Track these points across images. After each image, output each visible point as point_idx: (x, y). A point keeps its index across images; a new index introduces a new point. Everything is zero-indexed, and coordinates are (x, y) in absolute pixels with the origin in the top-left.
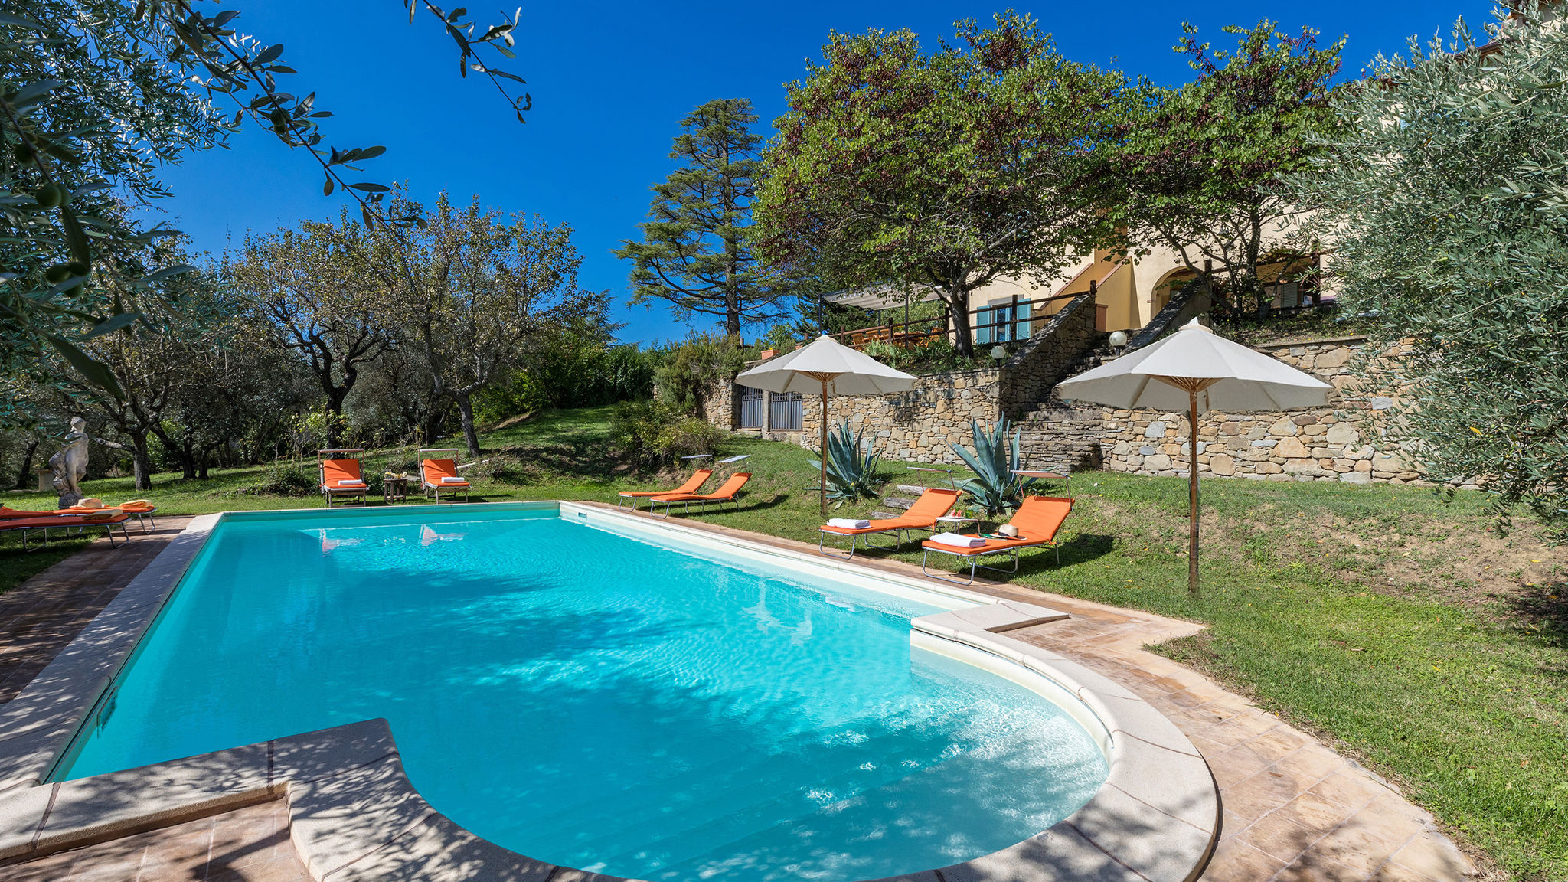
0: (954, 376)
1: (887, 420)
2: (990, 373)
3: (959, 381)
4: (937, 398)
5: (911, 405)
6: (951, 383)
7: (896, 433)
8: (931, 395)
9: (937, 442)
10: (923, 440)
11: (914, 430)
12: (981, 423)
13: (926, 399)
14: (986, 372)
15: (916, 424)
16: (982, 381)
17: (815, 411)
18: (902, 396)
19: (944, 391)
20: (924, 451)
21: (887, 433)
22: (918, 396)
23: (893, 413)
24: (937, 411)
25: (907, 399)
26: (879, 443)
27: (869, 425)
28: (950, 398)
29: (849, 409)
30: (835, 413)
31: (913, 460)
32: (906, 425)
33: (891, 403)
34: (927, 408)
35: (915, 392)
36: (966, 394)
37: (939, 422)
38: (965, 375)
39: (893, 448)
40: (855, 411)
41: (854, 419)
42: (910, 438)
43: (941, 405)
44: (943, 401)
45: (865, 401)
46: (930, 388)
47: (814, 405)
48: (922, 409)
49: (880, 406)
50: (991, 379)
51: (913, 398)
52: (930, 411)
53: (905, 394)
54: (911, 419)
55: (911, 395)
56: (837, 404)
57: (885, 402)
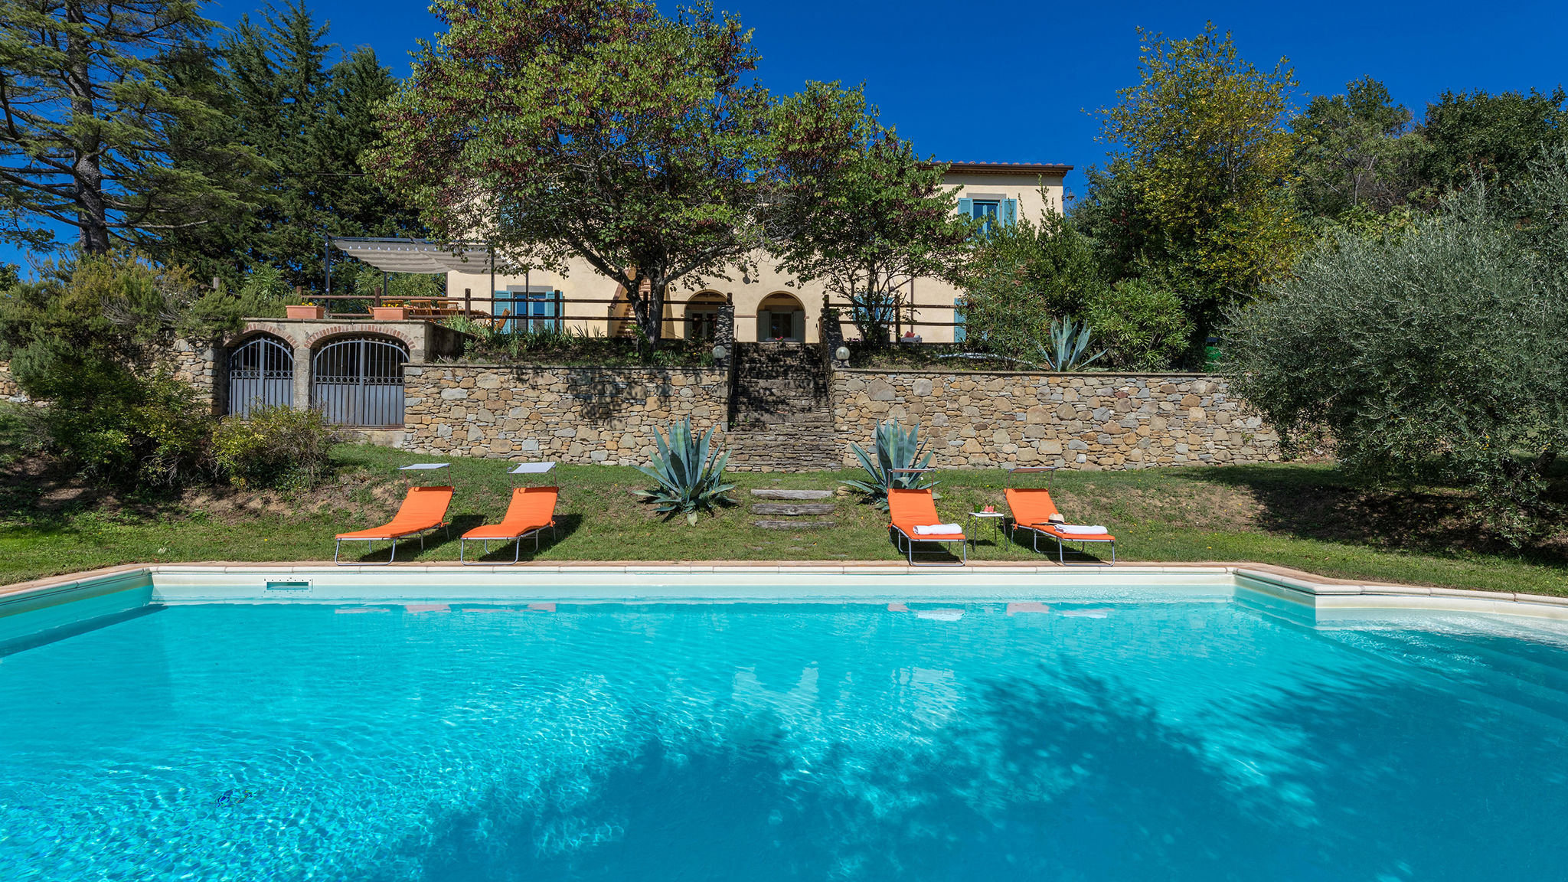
0: (671, 372)
1: (570, 416)
2: (718, 372)
3: (677, 377)
4: (647, 394)
5: (608, 400)
6: (666, 379)
7: (584, 431)
8: (637, 390)
9: (647, 442)
10: (628, 440)
11: (613, 428)
12: (705, 422)
13: (630, 394)
14: (712, 370)
15: (616, 422)
16: (707, 379)
17: (431, 400)
18: (594, 389)
19: (657, 387)
20: (629, 453)
21: (570, 432)
22: (619, 391)
23: (579, 408)
24: (647, 408)
25: (602, 394)
26: (557, 444)
27: (538, 422)
28: (665, 395)
29: (501, 400)
30: (474, 405)
31: (613, 463)
32: (600, 423)
33: (577, 396)
34: (632, 405)
35: (616, 386)
36: (687, 392)
37: (650, 421)
38: (685, 371)
39: (580, 450)
40: (513, 403)
41: (512, 414)
42: (608, 438)
43: (652, 402)
44: (655, 398)
45: (531, 393)
46: (636, 383)
47: (429, 392)
48: (624, 406)
49: (559, 399)
50: (718, 378)
51: (611, 393)
52: (637, 408)
53: (599, 387)
54: (608, 416)
55: (609, 388)
56: (478, 394)
57: (567, 395)
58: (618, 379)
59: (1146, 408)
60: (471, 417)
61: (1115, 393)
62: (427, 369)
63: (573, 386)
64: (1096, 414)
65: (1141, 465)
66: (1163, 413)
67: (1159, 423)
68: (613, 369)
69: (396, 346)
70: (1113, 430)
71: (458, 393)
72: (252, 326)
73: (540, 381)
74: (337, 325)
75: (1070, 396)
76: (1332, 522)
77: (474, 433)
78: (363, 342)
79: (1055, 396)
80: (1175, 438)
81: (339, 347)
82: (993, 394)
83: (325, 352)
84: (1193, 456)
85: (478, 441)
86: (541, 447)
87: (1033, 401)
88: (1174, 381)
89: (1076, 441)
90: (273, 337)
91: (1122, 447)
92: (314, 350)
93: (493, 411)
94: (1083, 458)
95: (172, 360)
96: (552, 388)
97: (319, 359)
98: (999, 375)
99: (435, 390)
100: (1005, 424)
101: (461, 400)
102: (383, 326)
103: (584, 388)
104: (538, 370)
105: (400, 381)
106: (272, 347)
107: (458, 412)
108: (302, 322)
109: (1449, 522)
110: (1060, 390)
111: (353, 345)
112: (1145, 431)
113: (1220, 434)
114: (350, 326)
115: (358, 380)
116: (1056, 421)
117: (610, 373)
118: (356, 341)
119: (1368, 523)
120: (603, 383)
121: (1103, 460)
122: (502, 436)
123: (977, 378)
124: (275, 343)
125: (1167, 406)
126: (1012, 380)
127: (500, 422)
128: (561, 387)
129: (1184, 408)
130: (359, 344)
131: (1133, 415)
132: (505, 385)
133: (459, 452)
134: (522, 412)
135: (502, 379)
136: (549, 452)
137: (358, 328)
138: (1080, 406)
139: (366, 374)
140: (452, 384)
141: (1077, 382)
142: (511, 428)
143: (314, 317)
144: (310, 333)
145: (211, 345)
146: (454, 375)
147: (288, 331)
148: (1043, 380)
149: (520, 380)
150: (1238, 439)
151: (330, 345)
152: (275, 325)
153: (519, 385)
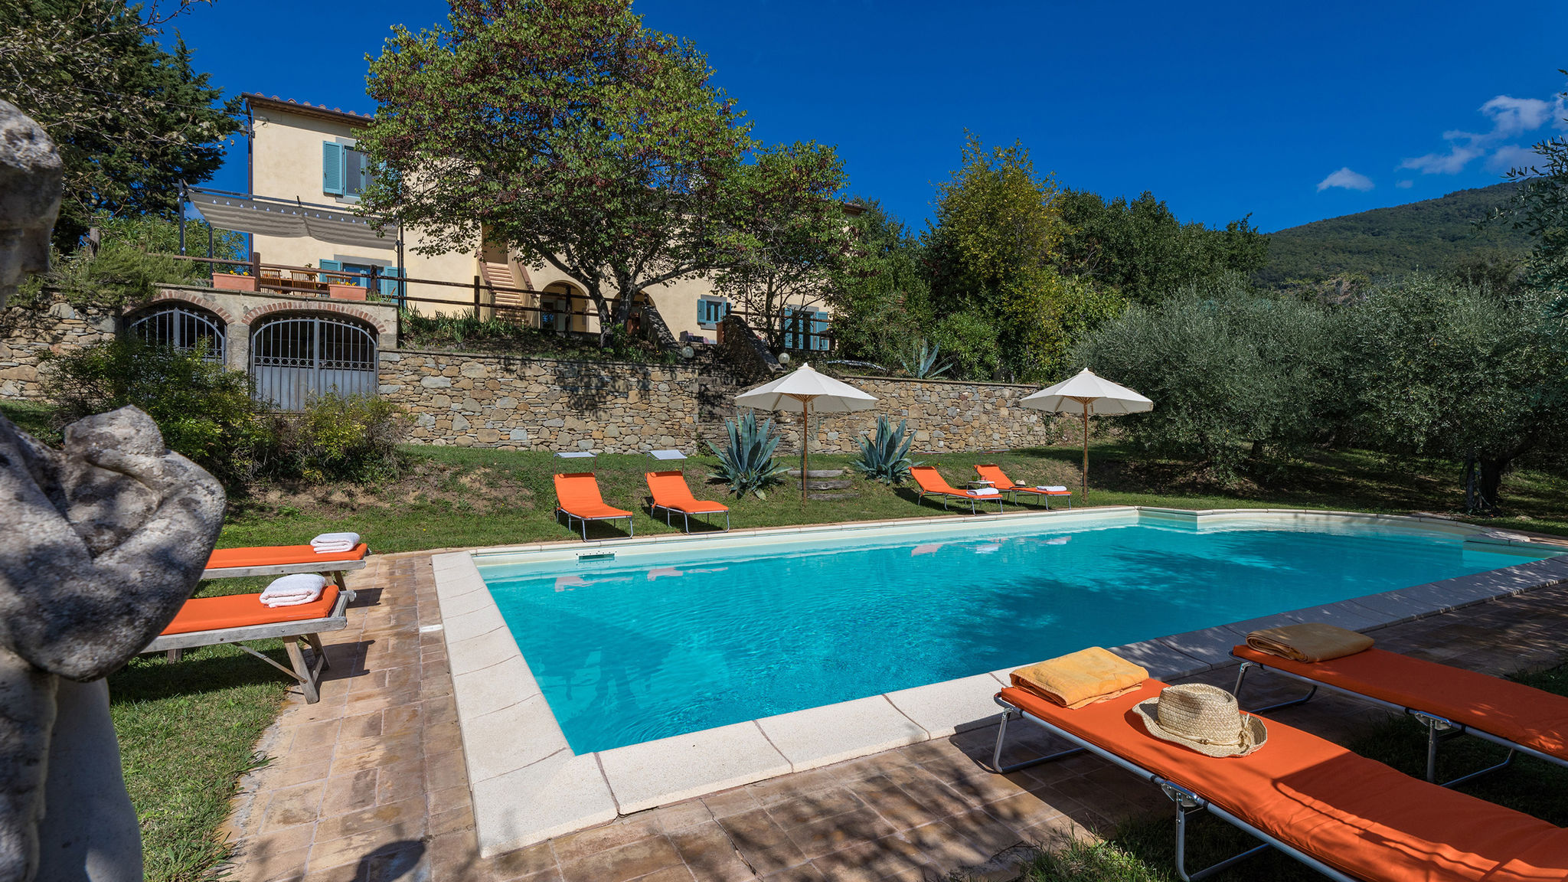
0: (650, 369)
1: (558, 407)
2: (690, 370)
3: (656, 373)
4: (629, 387)
5: (594, 392)
6: (646, 374)
7: (571, 422)
8: (620, 383)
9: (630, 432)
10: (612, 430)
11: (598, 419)
12: (680, 414)
13: (614, 387)
14: (686, 369)
15: (601, 413)
16: (681, 376)
17: (411, 388)
18: (581, 381)
19: (638, 382)
20: (614, 441)
21: (557, 422)
22: (604, 384)
23: (567, 400)
24: (630, 400)
25: (588, 386)
26: (545, 434)
27: (526, 411)
28: (645, 389)
29: (486, 391)
30: (459, 394)
31: (599, 451)
32: (587, 413)
33: (564, 388)
34: (616, 397)
35: (601, 379)
36: (664, 387)
37: (632, 412)
38: (663, 368)
39: (569, 439)
40: (501, 393)
41: (499, 404)
42: (594, 428)
43: (634, 395)
44: (637, 391)
45: (519, 384)
46: (619, 377)
47: (408, 379)
48: (609, 398)
49: (547, 390)
50: (691, 376)
51: (596, 386)
52: (621, 400)
53: (586, 380)
54: (593, 407)
55: (594, 381)
56: (463, 383)
57: (555, 387)
58: (603, 373)
59: (977, 408)
60: (456, 406)
61: (961, 397)
62: (406, 355)
63: (560, 378)
64: (949, 411)
65: (974, 449)
66: (986, 412)
67: (984, 418)
68: (598, 364)
69: (359, 328)
70: (959, 423)
71: (441, 381)
72: (166, 294)
73: (528, 373)
74: (287, 301)
75: (935, 398)
76: (1123, 482)
77: (459, 423)
78: (317, 321)
79: (926, 398)
80: (992, 429)
81: (285, 325)
82: (888, 395)
83: (267, 330)
84: (1003, 442)
85: (464, 430)
86: (530, 437)
87: (912, 401)
88: (993, 388)
89: (938, 431)
90: (192, 307)
91: (964, 436)
92: (254, 326)
93: (480, 401)
94: (942, 443)
95: (48, 329)
96: (540, 379)
97: (259, 337)
98: (892, 381)
99: (416, 377)
100: (895, 418)
101: (445, 389)
102: (346, 306)
103: (571, 380)
104: (524, 362)
105: (372, 366)
106: (191, 320)
107: (443, 401)
108: (238, 294)
109: (1180, 479)
110: (928, 393)
111: (303, 324)
112: (976, 424)
113: (1016, 427)
114: (303, 303)
115: (311, 363)
116: (926, 416)
117: (596, 367)
118: (308, 320)
119: (1141, 482)
120: (589, 376)
121: (953, 446)
122: (489, 425)
123: (878, 382)
124: (195, 315)
125: (989, 407)
126: (899, 385)
127: (487, 411)
128: (549, 378)
129: (997, 408)
130: (312, 324)
131: (970, 413)
132: (492, 375)
133: (444, 442)
134: (510, 403)
135: (489, 368)
136: (538, 441)
137: (314, 306)
138: (940, 406)
139: (322, 357)
140: (434, 372)
141: (938, 388)
142: (499, 418)
143: (251, 288)
144: (250, 307)
145: (112, 313)
146: (437, 363)
147: (218, 303)
148: (919, 385)
149: (508, 370)
150: (1025, 430)
151: (273, 323)
152: (200, 295)
153: (507, 375)
